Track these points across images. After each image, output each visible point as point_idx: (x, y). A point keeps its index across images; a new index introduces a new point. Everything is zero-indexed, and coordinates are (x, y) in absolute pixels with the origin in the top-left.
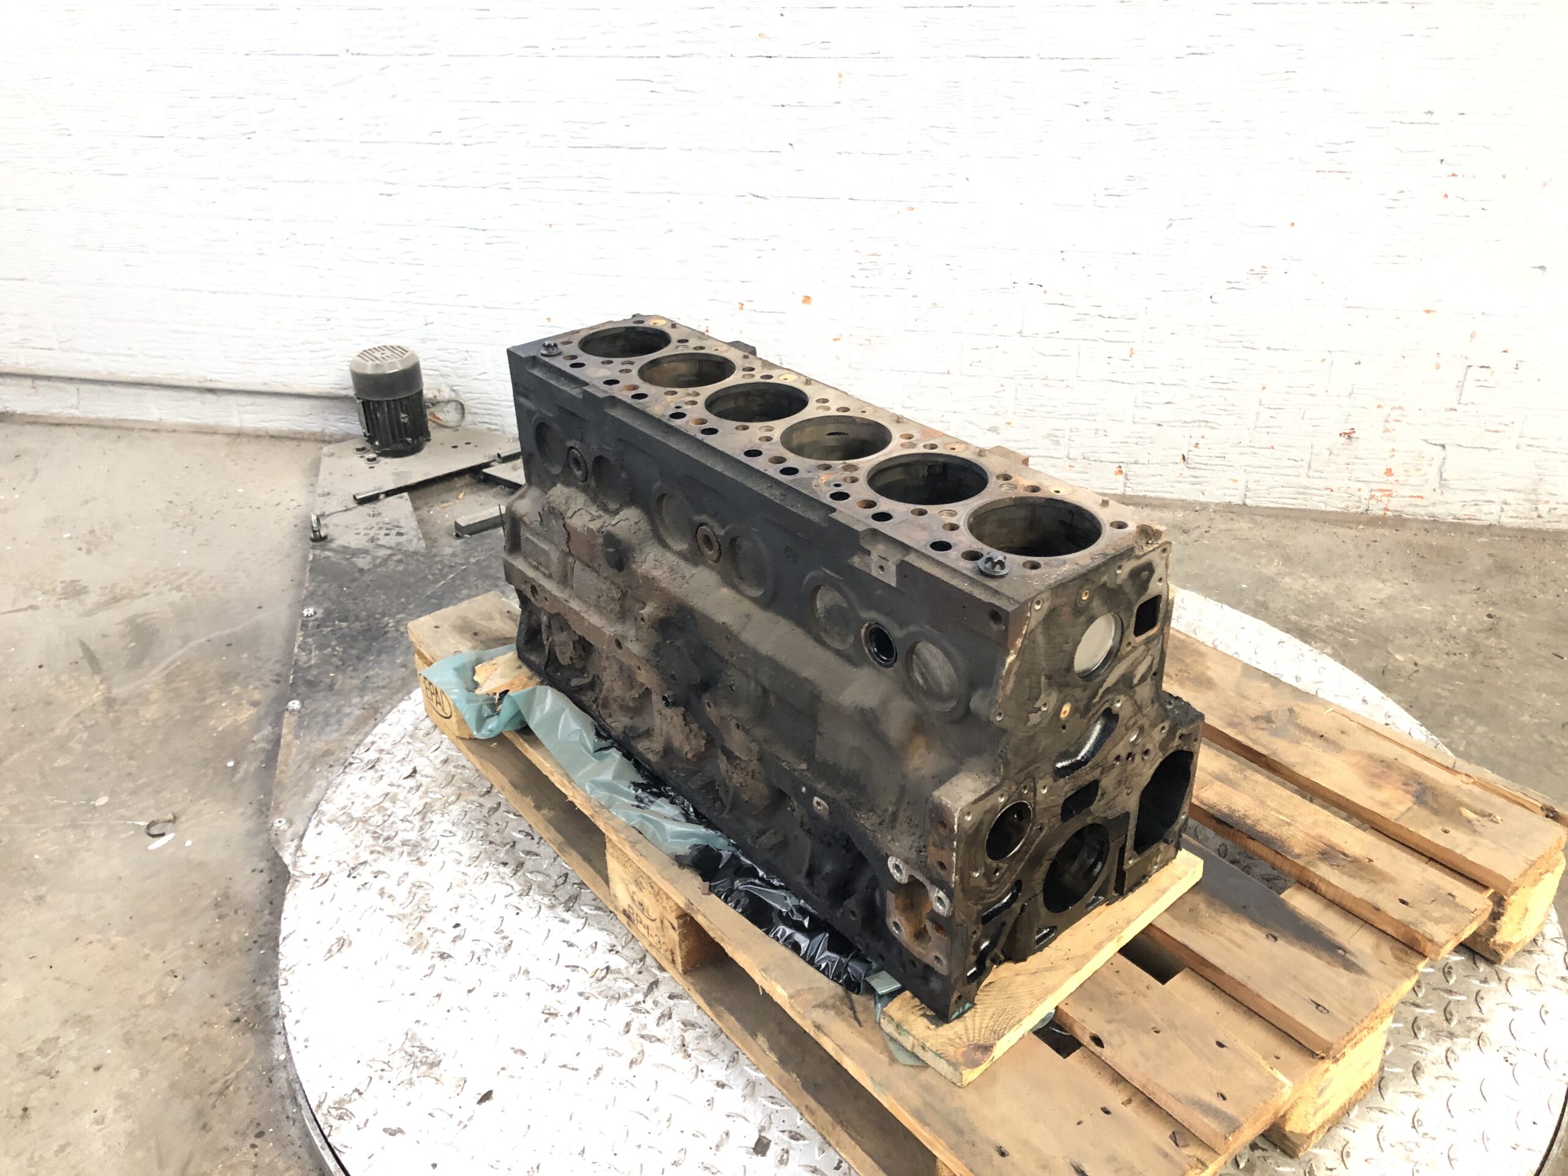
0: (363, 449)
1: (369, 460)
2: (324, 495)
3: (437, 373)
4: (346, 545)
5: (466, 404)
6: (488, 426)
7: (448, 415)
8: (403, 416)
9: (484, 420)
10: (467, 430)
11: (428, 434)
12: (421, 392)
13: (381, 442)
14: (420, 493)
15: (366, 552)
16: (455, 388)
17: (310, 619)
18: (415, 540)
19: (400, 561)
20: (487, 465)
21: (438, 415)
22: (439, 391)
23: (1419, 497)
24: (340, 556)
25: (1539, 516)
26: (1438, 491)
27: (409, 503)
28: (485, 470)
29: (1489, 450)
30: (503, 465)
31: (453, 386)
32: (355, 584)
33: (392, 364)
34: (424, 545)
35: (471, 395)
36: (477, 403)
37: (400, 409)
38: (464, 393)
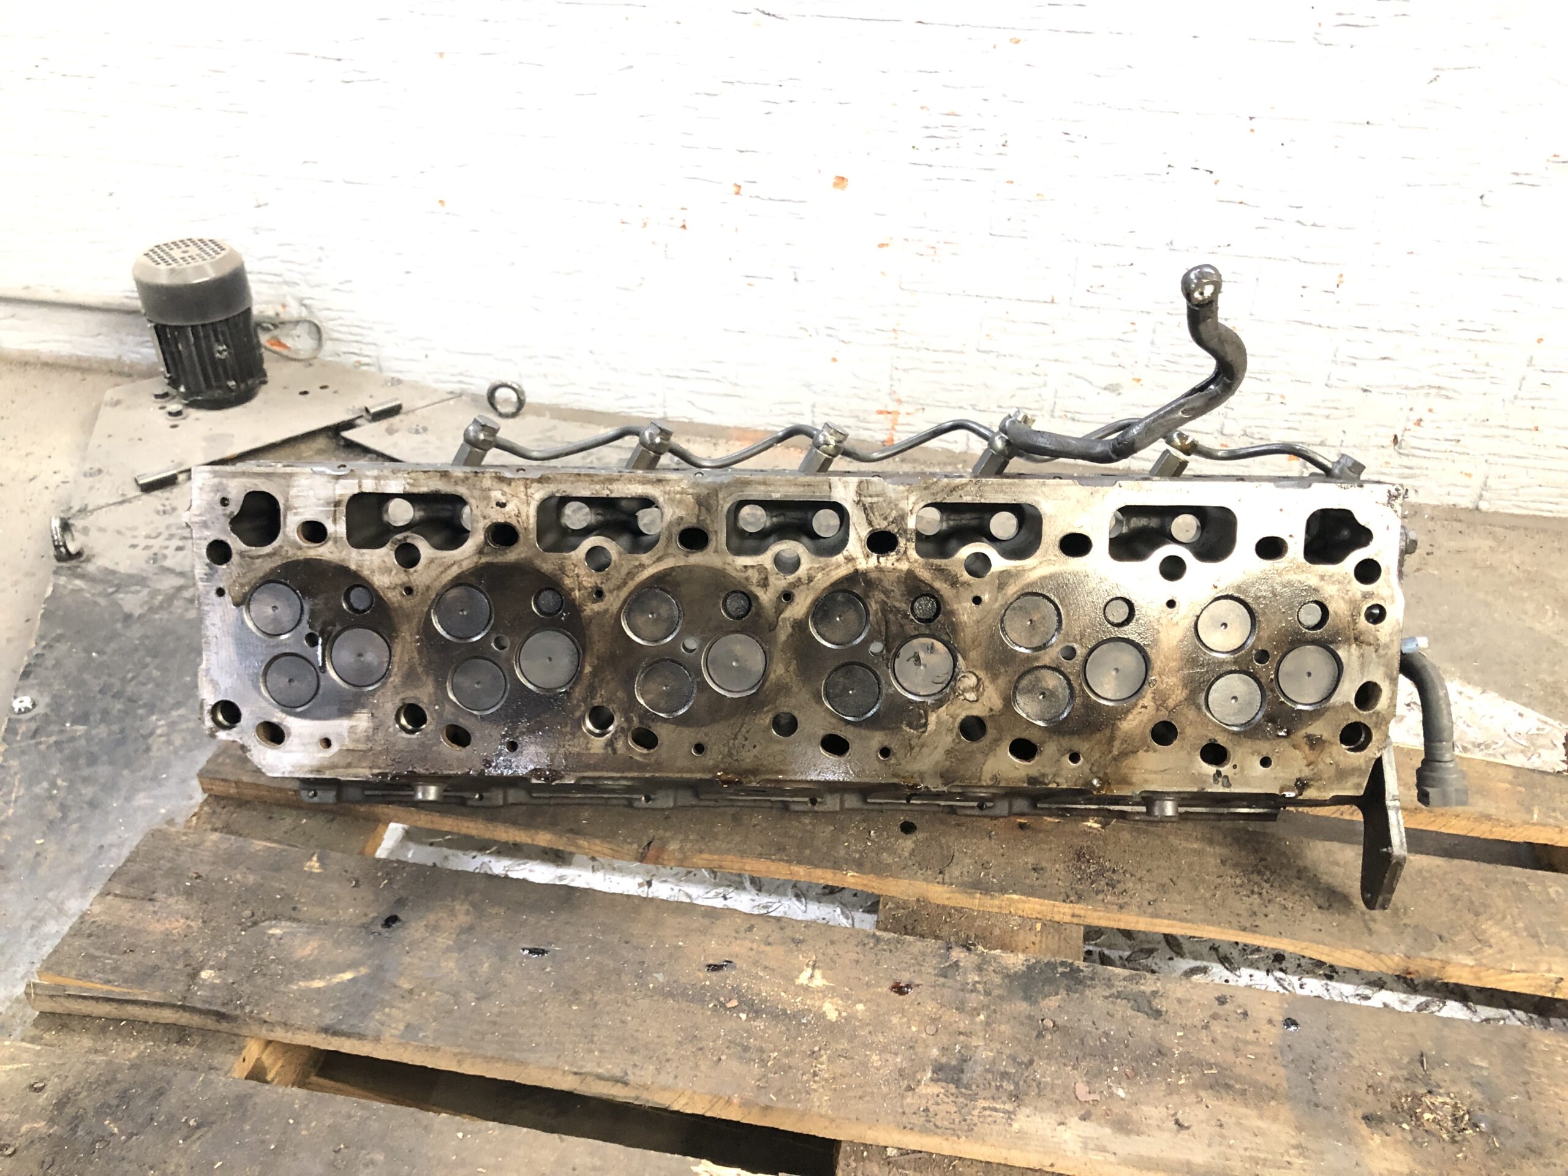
0: (165, 396)
1: (170, 414)
2: (91, 475)
3: (279, 279)
4: (110, 566)
5: (325, 326)
6: (356, 359)
7: (299, 342)
8: (221, 348)
9: (351, 350)
10: (325, 365)
11: (265, 375)
12: (249, 310)
13: (187, 388)
15: (140, 580)
16: (306, 302)
17: (22, 717)
20: (349, 425)
21: (284, 340)
22: (284, 306)
24: (97, 589)
28: (347, 434)
30: (373, 425)
31: (303, 299)
32: (113, 645)
33: (199, 270)
35: (332, 314)
36: (341, 325)
37: (213, 339)
38: (320, 310)
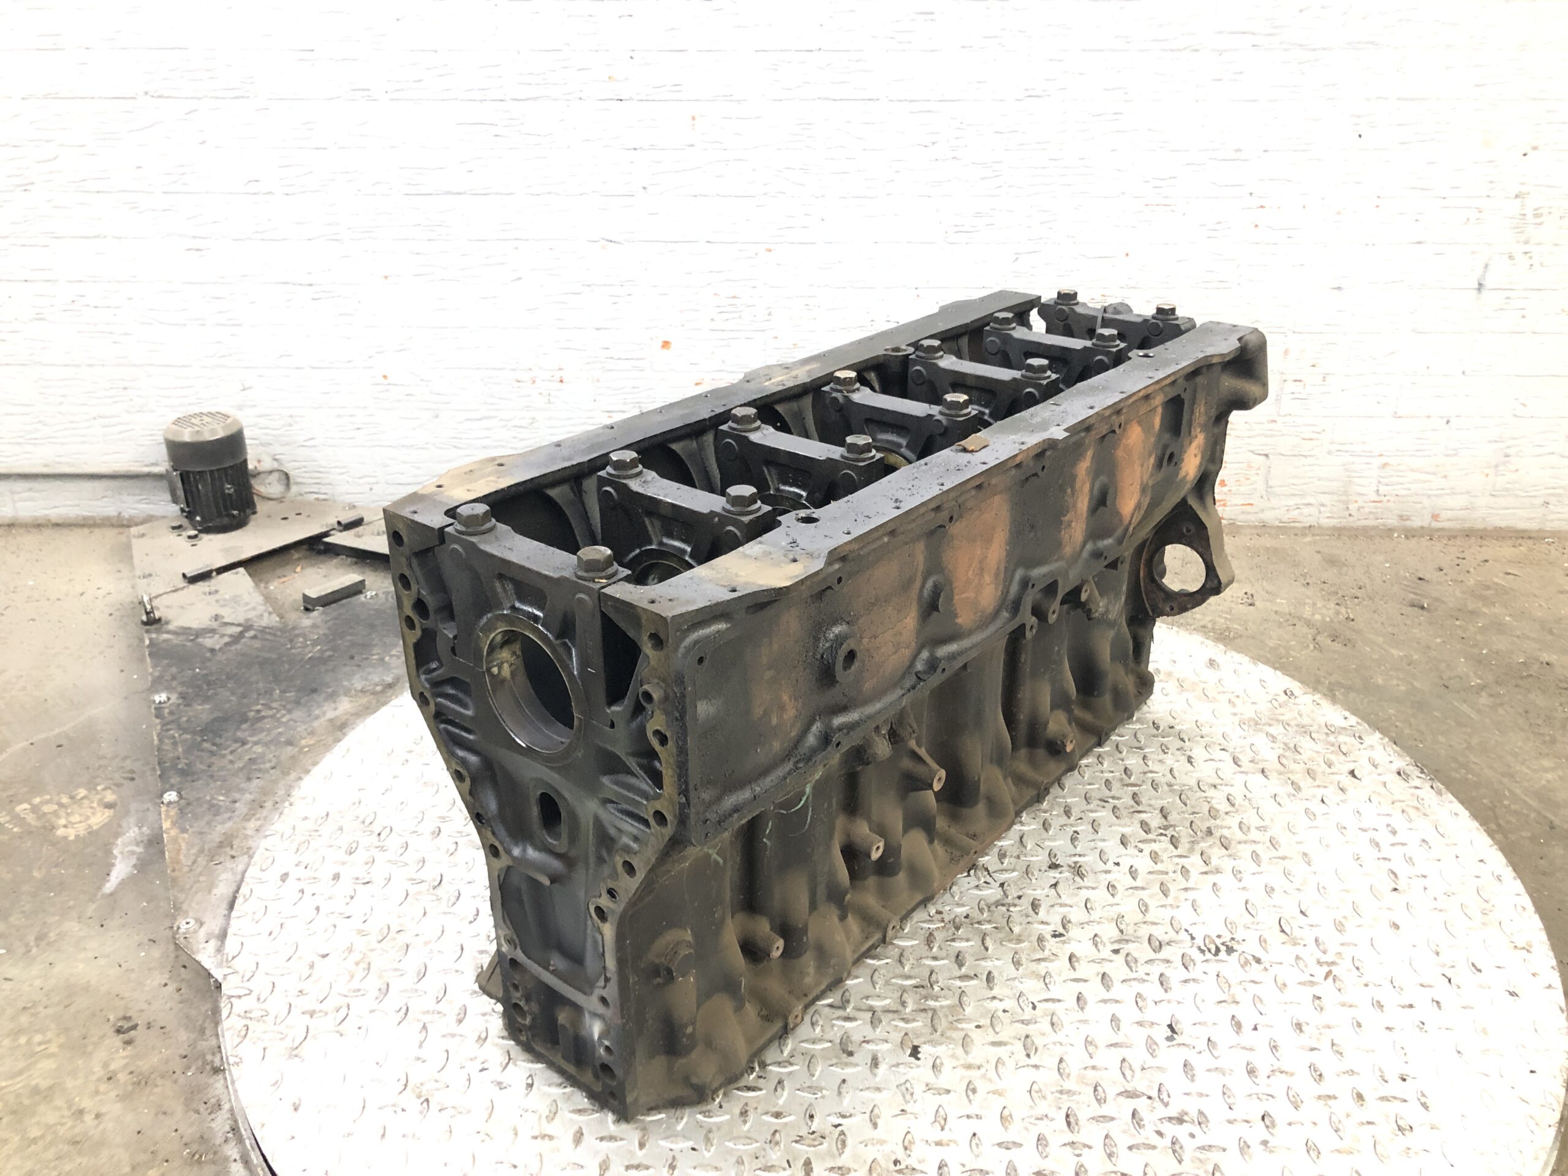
0: (180, 527)
1: (190, 537)
2: (145, 577)
3: (257, 442)
4: (185, 625)
5: (291, 474)
6: (316, 496)
7: (273, 487)
8: (229, 486)
9: (312, 490)
10: (292, 502)
11: (254, 506)
12: (245, 461)
13: (202, 518)
14: (258, 566)
15: (213, 631)
16: (277, 457)
17: (163, 705)
18: (266, 615)
19: (254, 637)
20: (326, 534)
22: (258, 462)
23: (1249, 504)
24: (182, 638)
25: (1350, 515)
26: (1265, 497)
27: (248, 578)
28: (326, 540)
29: (1305, 456)
30: (345, 533)
31: (275, 455)
32: (209, 665)
33: (213, 431)
34: (278, 619)
35: (297, 464)
36: (305, 472)
37: (224, 479)
38: (289, 462)
